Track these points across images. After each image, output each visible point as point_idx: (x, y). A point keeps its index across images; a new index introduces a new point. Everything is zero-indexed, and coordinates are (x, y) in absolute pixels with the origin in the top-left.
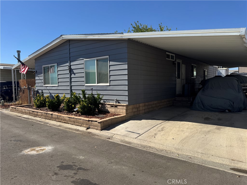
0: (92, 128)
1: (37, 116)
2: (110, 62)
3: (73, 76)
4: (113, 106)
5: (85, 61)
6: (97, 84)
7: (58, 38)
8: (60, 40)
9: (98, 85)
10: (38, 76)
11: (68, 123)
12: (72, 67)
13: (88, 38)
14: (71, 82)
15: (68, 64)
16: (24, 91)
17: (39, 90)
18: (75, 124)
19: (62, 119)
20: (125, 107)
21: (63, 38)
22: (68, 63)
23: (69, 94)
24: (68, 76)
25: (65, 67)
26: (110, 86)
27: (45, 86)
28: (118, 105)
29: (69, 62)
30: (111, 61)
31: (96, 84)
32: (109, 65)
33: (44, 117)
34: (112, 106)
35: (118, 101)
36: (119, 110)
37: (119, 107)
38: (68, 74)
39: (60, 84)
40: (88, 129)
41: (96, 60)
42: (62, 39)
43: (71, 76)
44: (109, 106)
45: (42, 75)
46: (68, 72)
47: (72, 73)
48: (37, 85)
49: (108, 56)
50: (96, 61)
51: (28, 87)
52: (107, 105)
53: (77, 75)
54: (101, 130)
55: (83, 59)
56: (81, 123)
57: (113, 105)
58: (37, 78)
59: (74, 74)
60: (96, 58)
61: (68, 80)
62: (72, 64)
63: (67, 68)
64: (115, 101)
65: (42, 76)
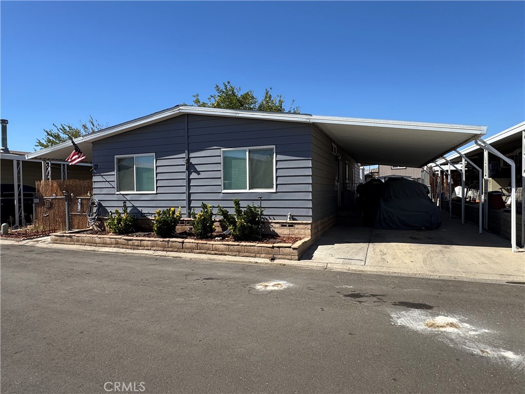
0: (279, 259)
1: (141, 248)
2: (278, 156)
3: (193, 175)
4: (286, 226)
5: (224, 151)
6: (249, 189)
7: (168, 110)
8: (173, 113)
9: (252, 191)
10: (100, 175)
11: (226, 255)
12: (193, 161)
13: (240, 115)
14: (189, 187)
15: (183, 155)
16: (51, 204)
17: (101, 202)
18: (242, 255)
19: (209, 249)
20: (309, 226)
21: (181, 111)
22: (185, 154)
23: (185, 207)
24: (184, 176)
25: (179, 160)
26: (276, 192)
27: (121, 194)
28: (295, 224)
29: (186, 151)
30: (279, 154)
31: (247, 191)
32: (276, 161)
33: (160, 248)
34: (283, 225)
35: (292, 217)
36: (297, 230)
37: (296, 226)
38: (185, 172)
39: (160, 190)
40: (273, 259)
41: (248, 150)
42: (179, 111)
43: (189, 176)
44: (277, 225)
45: (115, 173)
46: (184, 168)
47: (193, 172)
48: (95, 191)
49: (274, 146)
50: (247, 153)
51: (66, 196)
52: (272, 224)
53: (202, 175)
54: (299, 260)
55: (220, 149)
56: (254, 253)
57: (286, 223)
58: (95, 179)
59: (198, 173)
60: (247, 148)
61: (184, 183)
62: (192, 155)
63: (183, 162)
64: (289, 217)
65: (114, 175)
